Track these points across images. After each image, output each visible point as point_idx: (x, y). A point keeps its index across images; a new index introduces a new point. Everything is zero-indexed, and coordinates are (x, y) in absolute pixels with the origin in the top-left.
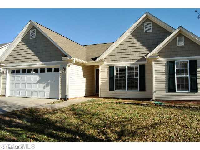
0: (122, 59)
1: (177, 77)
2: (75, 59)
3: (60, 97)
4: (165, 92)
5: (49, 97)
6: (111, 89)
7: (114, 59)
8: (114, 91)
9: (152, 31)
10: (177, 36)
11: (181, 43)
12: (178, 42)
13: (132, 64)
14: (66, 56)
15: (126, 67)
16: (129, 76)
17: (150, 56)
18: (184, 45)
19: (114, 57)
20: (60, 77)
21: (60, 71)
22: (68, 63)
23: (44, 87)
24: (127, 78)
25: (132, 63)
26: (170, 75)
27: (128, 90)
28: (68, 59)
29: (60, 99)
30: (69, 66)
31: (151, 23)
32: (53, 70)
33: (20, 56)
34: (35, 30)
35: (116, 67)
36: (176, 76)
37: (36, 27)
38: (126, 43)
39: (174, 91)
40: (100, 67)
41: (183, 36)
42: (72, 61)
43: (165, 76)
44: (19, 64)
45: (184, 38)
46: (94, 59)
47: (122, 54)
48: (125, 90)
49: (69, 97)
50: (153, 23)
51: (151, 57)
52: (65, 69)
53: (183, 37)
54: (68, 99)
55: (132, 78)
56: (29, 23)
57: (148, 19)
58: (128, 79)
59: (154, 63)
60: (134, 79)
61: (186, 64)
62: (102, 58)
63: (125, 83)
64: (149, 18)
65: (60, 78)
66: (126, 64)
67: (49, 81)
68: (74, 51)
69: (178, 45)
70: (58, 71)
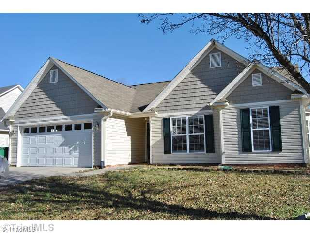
0: (180, 107)
1: (253, 131)
2: (112, 111)
3: (93, 164)
4: (238, 152)
5: (78, 165)
6: (167, 151)
7: (170, 108)
8: (171, 153)
9: (221, 66)
10: (252, 73)
11: (257, 82)
12: (253, 81)
13: (195, 114)
14: (100, 107)
15: (187, 118)
16: (191, 132)
17: (215, 103)
18: (261, 85)
19: (170, 104)
20: (93, 136)
21: (93, 128)
22: (103, 117)
23: (71, 151)
24: (188, 135)
25: (195, 112)
26: (243, 128)
27: (190, 152)
28: (103, 110)
29: (93, 167)
30: (105, 120)
31: (220, 53)
32: (83, 127)
33: (36, 107)
34: (57, 70)
35: (172, 119)
36: (252, 129)
37: (58, 66)
38: (186, 84)
39: (251, 151)
40: (150, 120)
41: (260, 72)
42: (108, 113)
43: (237, 130)
44: (35, 120)
45: (262, 75)
46: (142, 109)
47: (181, 100)
48: (187, 152)
49: (106, 164)
50: (223, 53)
51: (217, 104)
52: (99, 125)
53: (260, 74)
54: (104, 166)
55: (196, 134)
56: (48, 61)
57: (215, 48)
58: (190, 136)
59: (221, 112)
60: (198, 136)
61: (265, 112)
62: (152, 107)
63: (186, 143)
64: (217, 47)
65: (93, 138)
66: (187, 115)
67: (78, 143)
68: (113, 99)
69: (253, 86)
70: (90, 128)
